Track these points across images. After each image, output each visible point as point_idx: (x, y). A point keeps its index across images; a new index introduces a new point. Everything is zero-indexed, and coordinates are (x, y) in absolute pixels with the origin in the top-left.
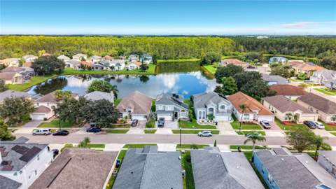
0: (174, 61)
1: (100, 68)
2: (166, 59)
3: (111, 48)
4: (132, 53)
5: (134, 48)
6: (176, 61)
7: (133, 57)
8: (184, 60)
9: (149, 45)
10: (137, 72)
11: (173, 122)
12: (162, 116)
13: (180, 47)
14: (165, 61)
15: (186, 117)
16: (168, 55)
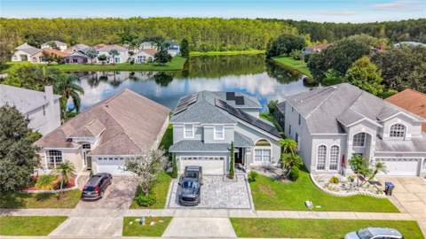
0: (218, 53)
1: (80, 60)
2: (204, 50)
3: (112, 34)
4: (146, 40)
5: (150, 32)
6: (223, 53)
7: (147, 45)
8: (236, 53)
9: (175, 27)
10: (150, 66)
11: (231, 180)
12: (195, 161)
13: (228, 31)
14: (203, 54)
15: (273, 162)
16: (209, 44)
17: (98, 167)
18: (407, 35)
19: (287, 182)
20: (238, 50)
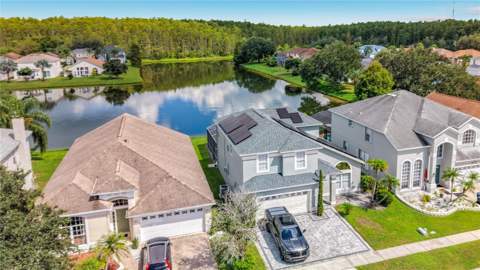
0: (174, 60)
2: (156, 57)
3: (23, 39)
6: (180, 60)
7: (80, 54)
8: (195, 59)
10: (97, 80)
11: (321, 218)
12: (275, 201)
13: (182, 35)
14: (155, 61)
15: (353, 187)
16: (161, 50)
17: (142, 230)
18: (360, 38)
19: (380, 208)
20: (197, 56)
